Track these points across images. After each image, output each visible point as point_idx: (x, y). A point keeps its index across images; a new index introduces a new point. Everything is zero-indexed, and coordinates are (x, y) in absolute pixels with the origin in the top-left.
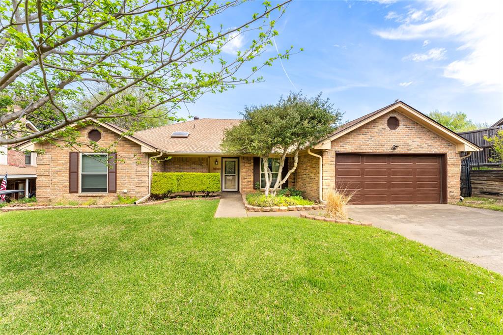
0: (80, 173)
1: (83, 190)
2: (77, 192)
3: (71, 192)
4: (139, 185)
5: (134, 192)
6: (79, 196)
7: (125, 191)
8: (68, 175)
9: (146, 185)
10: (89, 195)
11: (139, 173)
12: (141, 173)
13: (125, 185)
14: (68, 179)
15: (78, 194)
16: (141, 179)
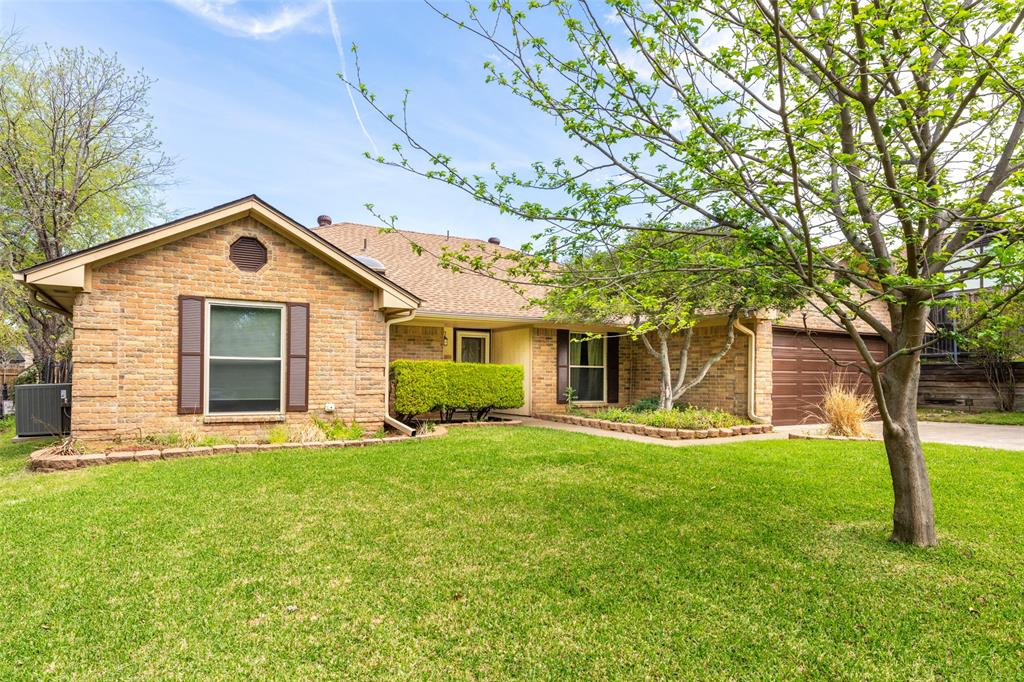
0: (208, 357)
1: (215, 406)
2: (200, 411)
3: (182, 411)
4: (365, 392)
5: (352, 410)
6: (206, 424)
7: (330, 406)
8: (172, 362)
9: (379, 391)
10: (235, 419)
11: (365, 359)
12: (369, 359)
13: (330, 392)
14: (173, 373)
15: (201, 418)
16: (368, 375)
